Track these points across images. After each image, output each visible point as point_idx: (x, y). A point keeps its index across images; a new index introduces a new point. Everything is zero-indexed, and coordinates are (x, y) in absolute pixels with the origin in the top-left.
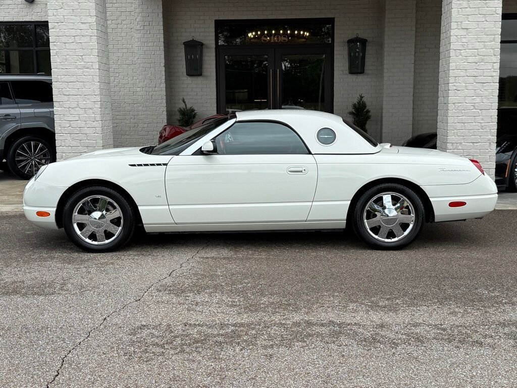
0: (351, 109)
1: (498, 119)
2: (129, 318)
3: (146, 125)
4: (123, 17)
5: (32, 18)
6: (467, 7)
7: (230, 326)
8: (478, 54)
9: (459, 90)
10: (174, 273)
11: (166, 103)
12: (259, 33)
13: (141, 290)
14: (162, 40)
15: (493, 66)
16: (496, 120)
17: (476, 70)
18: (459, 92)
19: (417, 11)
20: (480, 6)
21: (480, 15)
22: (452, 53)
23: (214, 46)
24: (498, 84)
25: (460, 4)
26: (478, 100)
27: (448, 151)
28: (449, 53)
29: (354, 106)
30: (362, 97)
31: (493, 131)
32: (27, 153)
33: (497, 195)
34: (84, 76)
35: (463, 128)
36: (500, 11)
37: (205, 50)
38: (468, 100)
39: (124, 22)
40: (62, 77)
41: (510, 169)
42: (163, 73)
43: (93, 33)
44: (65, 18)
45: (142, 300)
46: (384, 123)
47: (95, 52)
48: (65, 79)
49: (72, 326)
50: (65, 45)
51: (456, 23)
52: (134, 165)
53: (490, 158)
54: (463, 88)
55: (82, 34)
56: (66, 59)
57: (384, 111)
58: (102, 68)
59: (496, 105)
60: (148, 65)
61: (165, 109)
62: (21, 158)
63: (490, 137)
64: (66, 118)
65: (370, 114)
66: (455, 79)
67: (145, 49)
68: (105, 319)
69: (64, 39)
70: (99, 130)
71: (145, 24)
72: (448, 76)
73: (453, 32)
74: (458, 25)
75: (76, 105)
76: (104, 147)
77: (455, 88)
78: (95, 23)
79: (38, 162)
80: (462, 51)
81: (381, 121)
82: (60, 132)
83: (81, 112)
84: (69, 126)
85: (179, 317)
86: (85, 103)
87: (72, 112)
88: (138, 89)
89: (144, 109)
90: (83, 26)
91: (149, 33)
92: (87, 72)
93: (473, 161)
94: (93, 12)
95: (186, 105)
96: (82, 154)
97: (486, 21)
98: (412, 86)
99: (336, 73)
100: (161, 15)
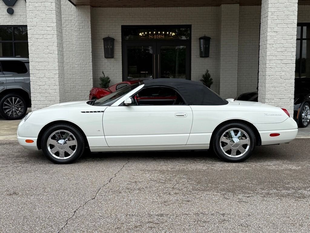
0: (201, 78)
1: (295, 85)
2: (90, 211)
3: (80, 87)
4: (67, 23)
5: (12, 23)
6: (276, 19)
7: (155, 216)
8: (283, 47)
9: (272, 68)
10: (112, 180)
11: (93, 74)
12: (146, 33)
13: (94, 192)
14: (90, 37)
15: (292, 54)
16: (294, 86)
17: (282, 56)
18: (272, 69)
19: (240, 21)
20: (284, 19)
21: (284, 24)
22: (268, 46)
23: (121, 41)
24: (295, 64)
25: (272, 17)
26: (283, 74)
27: (266, 103)
28: (266, 46)
29: (203, 76)
30: (208, 71)
31: (292, 92)
32: (10, 104)
33: (297, 130)
34: (48, 59)
35: (275, 90)
36: (296, 22)
37: (115, 43)
38: (278, 73)
39: (67, 26)
40: (35, 59)
41: (299, 114)
42: (91, 56)
43: (54, 33)
44: (37, 24)
45: (96, 198)
46: (221, 86)
47: (56, 44)
48: (38, 60)
49: (56, 217)
50: (37, 40)
51: (270, 29)
52: (84, 112)
53: (290, 108)
54: (275, 67)
55: (48, 33)
56: (38, 48)
57: (221, 79)
58: (59, 54)
59: (294, 77)
60: (82, 52)
61: (92, 77)
62: (6, 107)
63: (291, 95)
64: (37, 84)
65: (213, 81)
66: (270, 62)
67: (80, 42)
68: (75, 211)
69: (37, 36)
70: (58, 91)
71: (80, 27)
72: (265, 59)
73: (268, 34)
74: (271, 29)
75: (43, 76)
76: (61, 101)
77: (270, 67)
78: (56, 27)
79: (16, 109)
80: (274, 45)
81: (219, 85)
82: (34, 92)
83: (47, 80)
84: (40, 89)
85: (122, 210)
86: (49, 74)
87: (42, 80)
88: (76, 66)
89: (80, 77)
90: (48, 29)
91: (82, 32)
92: (51, 56)
93: (284, 109)
94: (55, 20)
95: (104, 75)
96: (47, 105)
97: (288, 27)
98: (237, 65)
99: (192, 57)
100: (90, 22)
